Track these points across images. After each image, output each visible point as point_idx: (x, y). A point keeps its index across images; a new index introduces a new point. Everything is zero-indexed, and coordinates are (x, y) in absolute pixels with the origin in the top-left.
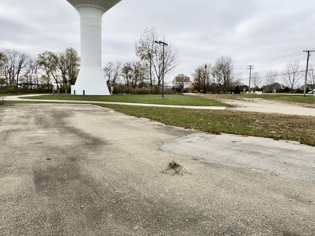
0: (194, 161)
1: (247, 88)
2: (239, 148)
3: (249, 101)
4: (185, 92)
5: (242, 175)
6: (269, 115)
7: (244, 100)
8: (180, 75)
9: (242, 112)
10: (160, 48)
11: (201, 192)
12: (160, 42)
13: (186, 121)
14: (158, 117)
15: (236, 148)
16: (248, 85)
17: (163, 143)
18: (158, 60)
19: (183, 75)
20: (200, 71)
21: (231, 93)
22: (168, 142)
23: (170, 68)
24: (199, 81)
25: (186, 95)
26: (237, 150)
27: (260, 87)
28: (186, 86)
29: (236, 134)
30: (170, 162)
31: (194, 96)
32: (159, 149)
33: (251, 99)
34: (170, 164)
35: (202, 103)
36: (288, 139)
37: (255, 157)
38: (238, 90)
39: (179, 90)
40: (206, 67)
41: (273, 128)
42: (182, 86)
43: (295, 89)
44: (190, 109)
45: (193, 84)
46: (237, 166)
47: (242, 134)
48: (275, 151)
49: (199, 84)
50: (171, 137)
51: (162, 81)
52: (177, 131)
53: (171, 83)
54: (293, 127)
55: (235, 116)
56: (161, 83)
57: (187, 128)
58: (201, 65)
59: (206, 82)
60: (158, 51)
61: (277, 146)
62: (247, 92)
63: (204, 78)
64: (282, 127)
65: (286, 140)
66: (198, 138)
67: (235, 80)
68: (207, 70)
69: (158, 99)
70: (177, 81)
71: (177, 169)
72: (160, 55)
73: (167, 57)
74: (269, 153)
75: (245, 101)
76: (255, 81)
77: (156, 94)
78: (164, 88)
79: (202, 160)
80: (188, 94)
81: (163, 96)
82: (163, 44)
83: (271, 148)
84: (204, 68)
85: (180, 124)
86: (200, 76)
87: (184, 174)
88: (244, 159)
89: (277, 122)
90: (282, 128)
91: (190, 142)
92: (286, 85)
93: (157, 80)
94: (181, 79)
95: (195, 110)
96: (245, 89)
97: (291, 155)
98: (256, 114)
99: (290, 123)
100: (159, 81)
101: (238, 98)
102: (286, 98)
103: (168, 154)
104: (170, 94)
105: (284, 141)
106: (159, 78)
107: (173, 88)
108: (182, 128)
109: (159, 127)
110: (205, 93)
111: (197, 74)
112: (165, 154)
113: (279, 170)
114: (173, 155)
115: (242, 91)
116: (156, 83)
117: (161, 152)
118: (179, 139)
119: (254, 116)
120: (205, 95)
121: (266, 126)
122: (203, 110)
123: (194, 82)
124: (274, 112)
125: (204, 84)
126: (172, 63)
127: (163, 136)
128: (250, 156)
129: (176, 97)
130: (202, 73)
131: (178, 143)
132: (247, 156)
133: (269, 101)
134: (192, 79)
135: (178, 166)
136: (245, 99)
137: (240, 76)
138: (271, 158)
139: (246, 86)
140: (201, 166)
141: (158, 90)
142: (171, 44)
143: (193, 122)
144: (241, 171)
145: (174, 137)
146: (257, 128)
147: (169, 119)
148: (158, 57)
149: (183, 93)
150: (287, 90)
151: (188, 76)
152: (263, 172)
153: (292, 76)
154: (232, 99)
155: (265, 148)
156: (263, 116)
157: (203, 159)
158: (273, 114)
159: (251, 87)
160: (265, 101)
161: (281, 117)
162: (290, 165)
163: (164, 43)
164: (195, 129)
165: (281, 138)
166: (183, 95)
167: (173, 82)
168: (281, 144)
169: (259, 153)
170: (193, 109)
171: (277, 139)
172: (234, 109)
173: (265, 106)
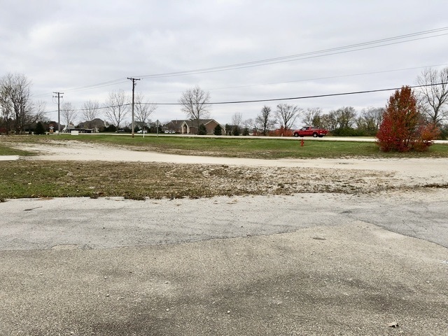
1: (56, 126)
2: (38, 219)
3: (60, 144)
5: (37, 260)
6: (88, 163)
7: (50, 144)
9: (47, 162)
15: (31, 220)
16: (57, 121)
21: (30, 133)
26: (34, 222)
27: (76, 124)
29: (33, 197)
33: (62, 142)
36: (110, 194)
37: (61, 229)
38: (41, 129)
41: (92, 181)
43: (122, 127)
46: (31, 248)
47: (44, 196)
48: (92, 215)
54: (117, 178)
55: (35, 168)
61: (94, 207)
62: (57, 132)
64: (104, 179)
65: (106, 197)
67: (34, 113)
74: (82, 219)
75: (53, 145)
76: (67, 115)
83: (87, 211)
88: (41, 235)
89: (97, 173)
90: (104, 181)
92: (110, 122)
96: (52, 128)
97: (111, 216)
98: (69, 164)
99: (115, 173)
101: (41, 141)
102: (111, 139)
105: (104, 198)
113: (95, 240)
115: (48, 130)
119: (65, 167)
121: (82, 180)
124: (95, 159)
128: (54, 228)
132: (49, 228)
133: (89, 144)
136: (53, 142)
137: (42, 106)
138: (85, 225)
139: (53, 123)
144: (36, 254)
146: (68, 184)
150: (112, 129)
152: (71, 248)
153: (117, 110)
154: (31, 142)
155: (78, 212)
156: (78, 166)
158: (93, 162)
159: (61, 123)
160: (83, 144)
161: (103, 166)
162: (110, 230)
165: (101, 195)
168: (102, 203)
169: (67, 221)
171: (95, 197)
172: (34, 158)
173: (83, 151)
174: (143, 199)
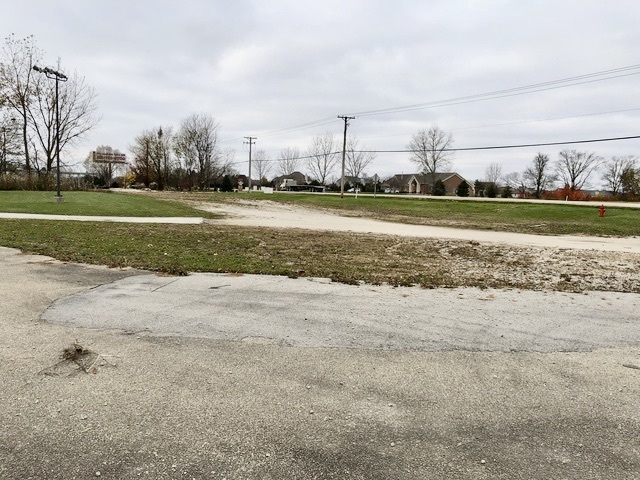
0: (125, 337)
1: (246, 181)
2: (224, 300)
3: (250, 205)
4: (115, 185)
5: (226, 354)
6: (285, 231)
7: (239, 204)
8: (103, 148)
9: (235, 228)
10: (48, 83)
11: (137, 402)
12: (47, 71)
13: (113, 251)
14: (44, 245)
15: (218, 301)
16: (247, 175)
17: (51, 304)
18: (45, 112)
19: (109, 149)
20: (148, 142)
21: (215, 190)
22: (65, 302)
23: (76, 130)
24: (146, 163)
25: (117, 193)
26: (221, 304)
27: (269, 179)
28: (116, 174)
29: (220, 272)
30: (66, 347)
31: (136, 195)
32: (40, 320)
33: (253, 203)
34: (66, 351)
35: (152, 210)
36: (313, 274)
37: (253, 315)
38: (228, 184)
39: (100, 181)
40: (160, 133)
41: (289, 255)
42: (108, 174)
43: (328, 184)
44: (126, 224)
45: (133, 170)
46: (217, 337)
47: (232, 271)
48: (291, 300)
49: (146, 170)
50: (74, 288)
51: (55, 159)
52: (91, 275)
53: (81, 165)
54: (322, 252)
55: (222, 235)
56: (54, 164)
57: (114, 266)
58: (150, 130)
59: (162, 166)
60: (44, 90)
61: (294, 289)
62: (247, 189)
63: (158, 156)
64: (305, 253)
65: (309, 278)
66: (138, 286)
67: (221, 164)
68: (163, 140)
69: (46, 200)
70: (95, 161)
71: (84, 361)
72: (50, 100)
73: (67, 107)
74: (278, 304)
75: (242, 205)
76: (260, 167)
77: (41, 189)
78: (62, 176)
79: (143, 334)
80: (123, 190)
81: (59, 195)
82: (54, 76)
83: (284, 294)
84: (157, 135)
85: (97, 258)
86: (148, 153)
87: (99, 369)
88: (230, 322)
89: (297, 244)
90: (305, 255)
91: (119, 296)
92: (313, 177)
93: (44, 157)
94: (103, 157)
95: (137, 225)
96: (241, 183)
97: (315, 303)
98: (261, 231)
99: (318, 246)
100: (50, 161)
101: (228, 200)
102: (313, 200)
103: (63, 331)
104: (77, 189)
105: (305, 279)
106: (49, 153)
107: (87, 177)
108: (104, 267)
109: (43, 268)
110: (160, 188)
111: (142, 147)
112: (56, 330)
113: (294, 335)
114: (76, 331)
115: (237, 186)
116: (42, 164)
117: (44, 327)
118: (94, 292)
119: (256, 235)
120: (161, 193)
121: (277, 253)
122: (155, 225)
123: (134, 165)
124: (293, 225)
125: (159, 170)
126: (80, 121)
127: (51, 288)
128: (244, 314)
129: (93, 197)
130: (152, 146)
131: (90, 302)
132: (238, 314)
133: (286, 206)
134: (131, 158)
135: (87, 353)
136: (242, 201)
137: (230, 156)
138: (282, 313)
139: (243, 177)
140: (140, 346)
141: (48, 181)
142: (76, 76)
143: (130, 252)
144: (224, 346)
145: (81, 288)
146: (261, 257)
147: (71, 249)
148: (43, 103)
149: (111, 189)
150: (315, 185)
151: (122, 152)
152: (266, 342)
153: (322, 160)
154: (216, 201)
155: (274, 295)
156: (272, 234)
157: (146, 330)
158: (291, 229)
159: (253, 178)
160: (278, 205)
161: (304, 235)
162: (314, 322)
163: (56, 74)
164: (133, 267)
165: (302, 274)
166: (110, 192)
167: (87, 162)
168: (303, 284)
169: (260, 306)
170: (133, 224)
171: (294, 276)
172: (219, 222)
173: (278, 214)
174: (356, 284)
